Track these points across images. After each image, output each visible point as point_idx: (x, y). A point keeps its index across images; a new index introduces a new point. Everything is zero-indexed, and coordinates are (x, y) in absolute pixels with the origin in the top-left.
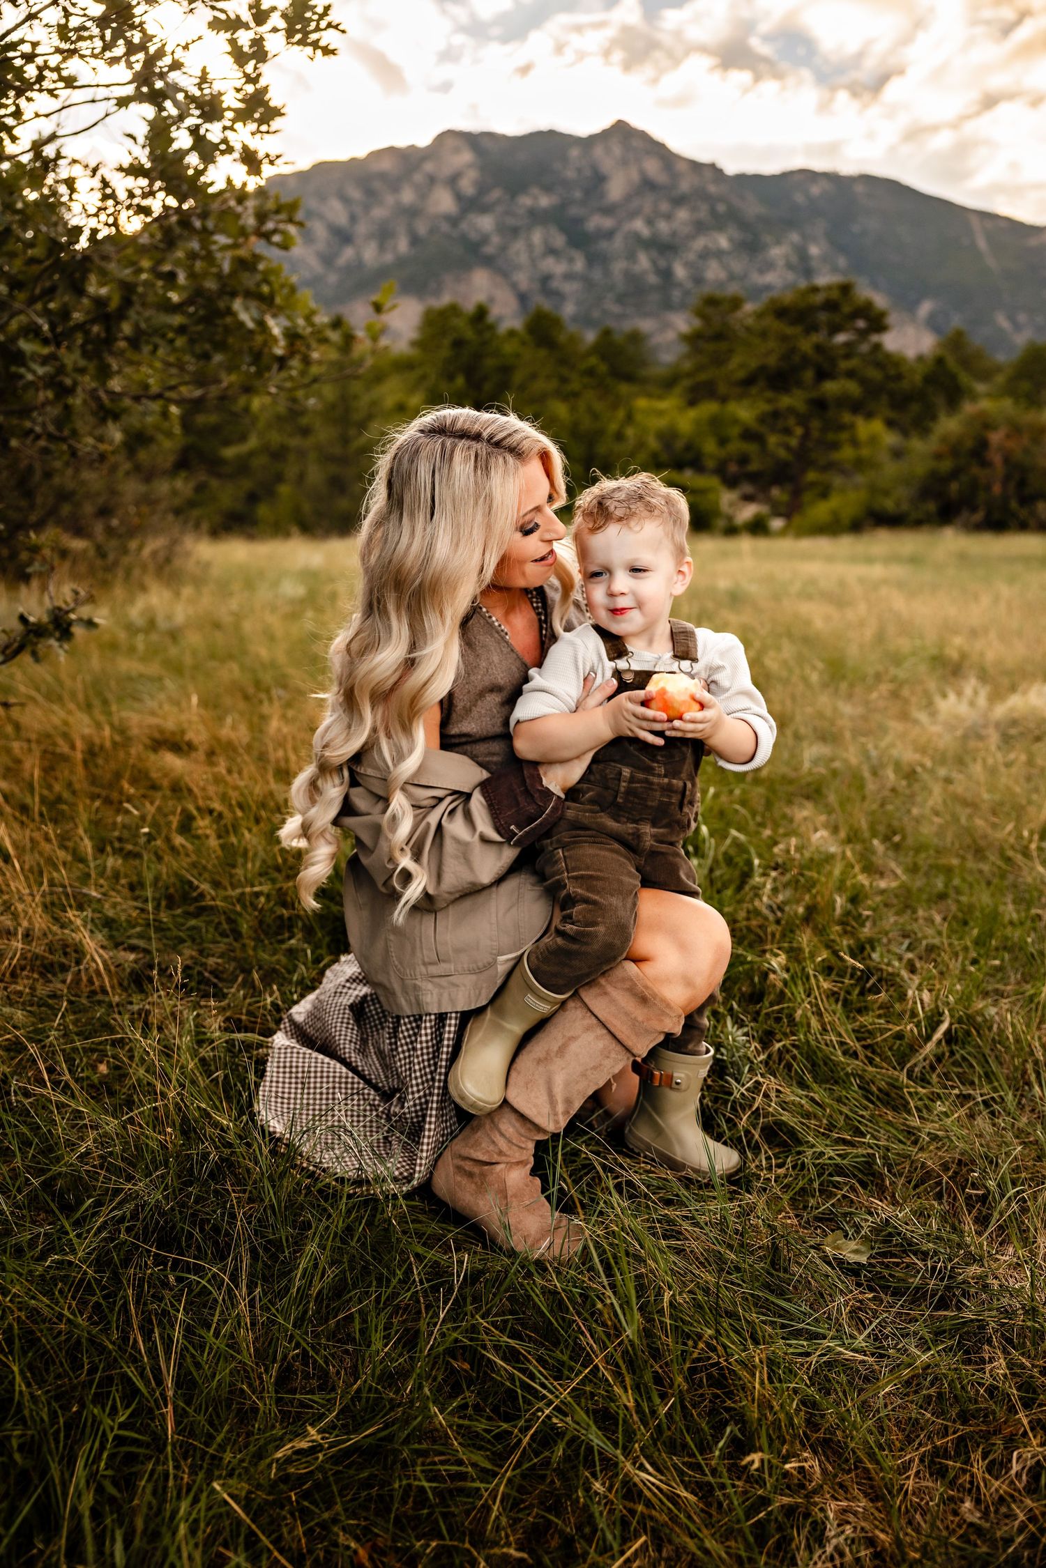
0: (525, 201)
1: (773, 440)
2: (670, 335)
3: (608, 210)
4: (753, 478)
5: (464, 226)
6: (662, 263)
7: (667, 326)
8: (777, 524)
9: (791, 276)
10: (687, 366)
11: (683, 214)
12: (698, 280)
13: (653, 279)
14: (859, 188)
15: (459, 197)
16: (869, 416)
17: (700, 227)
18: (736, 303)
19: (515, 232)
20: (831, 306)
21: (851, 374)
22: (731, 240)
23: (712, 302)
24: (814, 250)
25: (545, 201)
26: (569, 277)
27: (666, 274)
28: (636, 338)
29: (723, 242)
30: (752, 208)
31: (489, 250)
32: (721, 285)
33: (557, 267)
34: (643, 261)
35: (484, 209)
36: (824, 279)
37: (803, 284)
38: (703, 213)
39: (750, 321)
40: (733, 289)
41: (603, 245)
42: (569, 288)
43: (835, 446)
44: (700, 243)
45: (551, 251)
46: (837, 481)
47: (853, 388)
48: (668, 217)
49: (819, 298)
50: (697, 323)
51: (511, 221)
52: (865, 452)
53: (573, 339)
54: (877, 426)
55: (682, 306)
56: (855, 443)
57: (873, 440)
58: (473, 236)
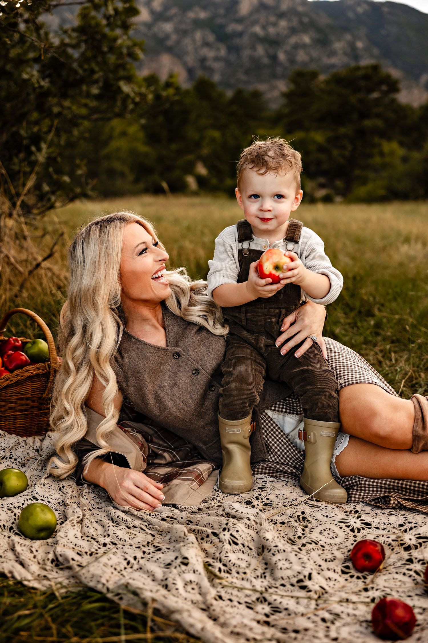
0: (191, 15)
1: (335, 152)
2: (276, 93)
3: (240, 21)
4: (323, 173)
5: (155, 29)
6: (271, 51)
7: (273, 88)
8: (338, 199)
9: (346, 60)
10: (286, 111)
11: (283, 23)
12: (292, 61)
13: (266, 61)
14: (386, 9)
15: (152, 12)
16: (389, 139)
17: (293, 31)
18: (314, 75)
19: (185, 33)
20: (366, 77)
21: (378, 116)
22: (312, 39)
23: (300, 75)
24: (360, 45)
25: (203, 15)
26: (217, 59)
27: (274, 58)
28: (256, 95)
29: (306, 39)
30: (324, 20)
31: (170, 43)
32: (305, 64)
33: (210, 54)
34: (260, 50)
35: (168, 19)
36: (365, 62)
37: (353, 64)
38: (295, 22)
39: (323, 86)
40: (313, 67)
41: (237, 41)
42: (217, 65)
43: (371, 156)
44: (293, 40)
45: (206, 44)
46: (371, 175)
47: (379, 123)
48: (275, 25)
49: (360, 73)
50: (292, 87)
51: (183, 27)
52: (387, 159)
53: (221, 95)
54: (394, 145)
55: (283, 76)
56: (382, 154)
57: (392, 153)
58: (161, 35)
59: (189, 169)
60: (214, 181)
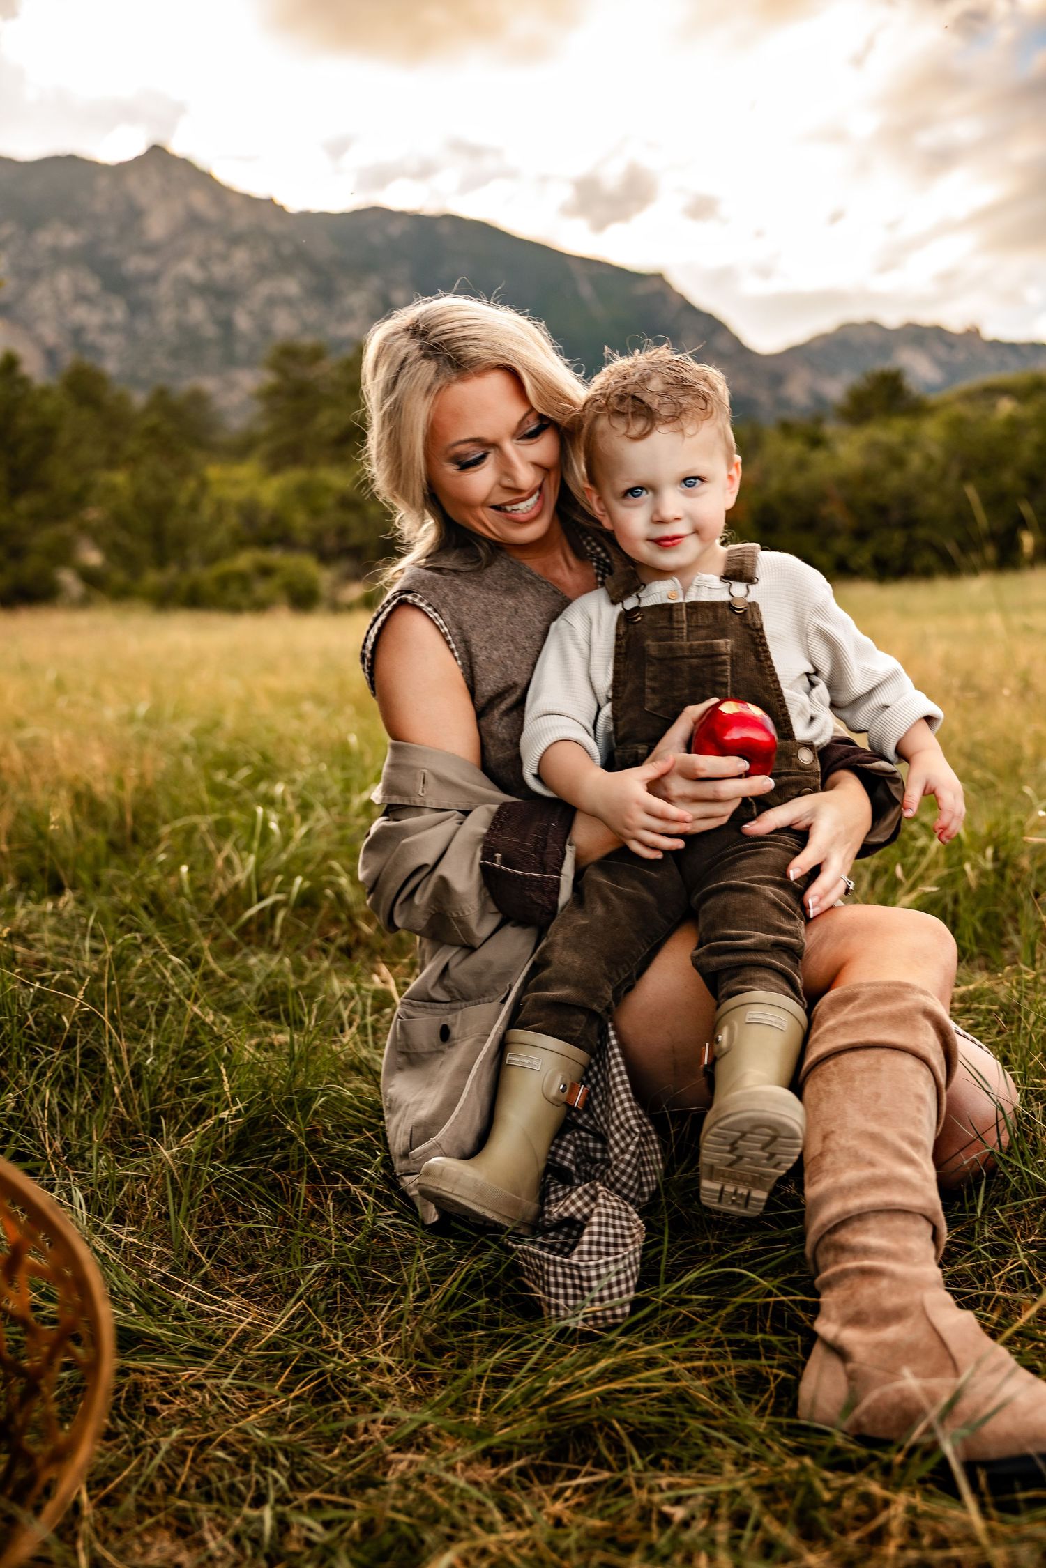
0: (45, 238)
2: (237, 396)
3: (151, 250)
6: (220, 312)
7: (231, 385)
10: (264, 428)
11: (241, 256)
12: (265, 331)
13: (210, 331)
14: (443, 230)
17: (263, 271)
18: (316, 355)
19: (34, 275)
22: (302, 286)
23: (287, 353)
25: (70, 239)
26: (107, 328)
27: (227, 325)
28: (198, 399)
29: (291, 288)
30: (323, 248)
32: (294, 335)
33: (91, 317)
34: (197, 310)
38: (265, 254)
40: (311, 340)
41: (146, 291)
42: (110, 342)
44: (265, 289)
45: (82, 298)
48: (224, 258)
50: (273, 378)
51: (28, 262)
53: (122, 400)
55: (251, 361)
59: (62, 554)
60: (119, 577)
